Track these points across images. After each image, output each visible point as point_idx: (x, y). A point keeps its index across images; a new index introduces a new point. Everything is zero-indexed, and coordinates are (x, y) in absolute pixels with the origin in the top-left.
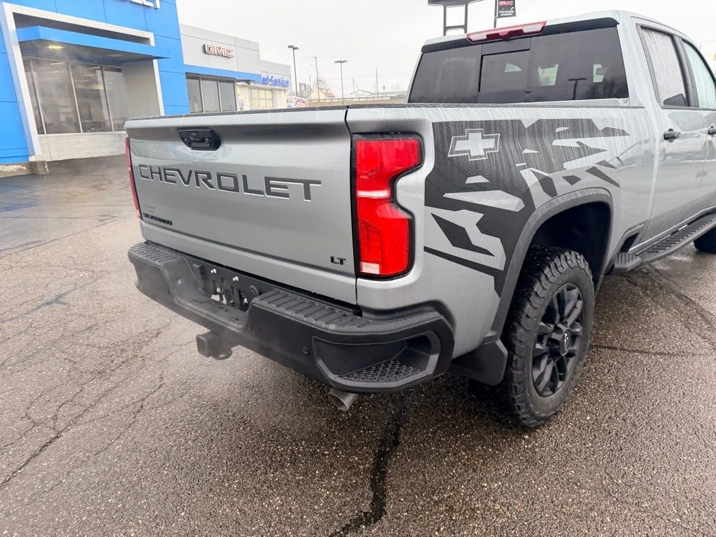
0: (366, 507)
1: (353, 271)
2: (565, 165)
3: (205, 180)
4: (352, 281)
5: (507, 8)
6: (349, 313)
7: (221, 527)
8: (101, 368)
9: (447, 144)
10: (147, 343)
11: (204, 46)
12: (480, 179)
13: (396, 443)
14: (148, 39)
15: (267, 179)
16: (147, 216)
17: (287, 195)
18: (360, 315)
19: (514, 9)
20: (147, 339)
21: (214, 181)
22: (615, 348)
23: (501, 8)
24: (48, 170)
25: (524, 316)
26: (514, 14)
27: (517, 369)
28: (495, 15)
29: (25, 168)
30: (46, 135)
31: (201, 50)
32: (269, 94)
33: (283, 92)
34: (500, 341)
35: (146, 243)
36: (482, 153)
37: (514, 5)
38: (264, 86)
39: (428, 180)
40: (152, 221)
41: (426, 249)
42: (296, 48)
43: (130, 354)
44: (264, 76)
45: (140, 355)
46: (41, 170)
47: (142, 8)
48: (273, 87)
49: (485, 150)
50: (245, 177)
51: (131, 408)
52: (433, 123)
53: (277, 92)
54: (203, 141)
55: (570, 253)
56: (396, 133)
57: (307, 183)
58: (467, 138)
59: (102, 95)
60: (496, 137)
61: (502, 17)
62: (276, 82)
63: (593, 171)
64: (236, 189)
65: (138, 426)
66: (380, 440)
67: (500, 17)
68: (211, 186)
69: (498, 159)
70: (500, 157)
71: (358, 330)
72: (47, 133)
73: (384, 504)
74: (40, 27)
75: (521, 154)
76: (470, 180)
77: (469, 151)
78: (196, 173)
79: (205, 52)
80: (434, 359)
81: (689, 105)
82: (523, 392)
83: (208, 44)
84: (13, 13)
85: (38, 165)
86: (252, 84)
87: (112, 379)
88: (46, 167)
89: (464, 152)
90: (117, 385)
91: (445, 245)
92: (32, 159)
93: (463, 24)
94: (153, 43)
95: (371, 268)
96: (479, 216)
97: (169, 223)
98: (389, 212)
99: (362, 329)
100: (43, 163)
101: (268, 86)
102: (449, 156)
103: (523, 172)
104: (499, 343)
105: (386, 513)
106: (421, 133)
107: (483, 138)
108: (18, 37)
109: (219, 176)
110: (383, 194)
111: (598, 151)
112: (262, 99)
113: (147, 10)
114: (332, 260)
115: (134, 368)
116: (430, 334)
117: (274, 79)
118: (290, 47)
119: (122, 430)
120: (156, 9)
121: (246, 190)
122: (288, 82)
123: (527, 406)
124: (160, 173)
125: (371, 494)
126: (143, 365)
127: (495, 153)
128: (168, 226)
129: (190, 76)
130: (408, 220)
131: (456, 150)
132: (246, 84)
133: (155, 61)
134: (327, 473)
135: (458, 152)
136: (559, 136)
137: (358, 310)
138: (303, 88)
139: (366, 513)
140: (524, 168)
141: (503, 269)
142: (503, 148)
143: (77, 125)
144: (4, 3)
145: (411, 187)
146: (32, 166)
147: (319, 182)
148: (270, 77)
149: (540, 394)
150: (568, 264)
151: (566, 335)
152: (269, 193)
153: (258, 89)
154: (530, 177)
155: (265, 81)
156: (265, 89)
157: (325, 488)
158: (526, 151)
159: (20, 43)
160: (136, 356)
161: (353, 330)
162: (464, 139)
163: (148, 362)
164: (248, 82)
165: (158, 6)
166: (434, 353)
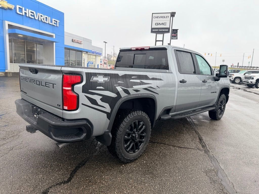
0: (66, 179)
1: (62, 109)
2: (133, 87)
3: (33, 82)
4: (62, 111)
5: (175, 36)
6: (61, 120)
7: (21, 181)
8: (5, 137)
9: (90, 78)
10: (22, 132)
11: (73, 39)
12: (101, 88)
13: (84, 164)
14: (53, 36)
15: (46, 83)
16: (22, 91)
17: (49, 87)
18: (64, 121)
19: (177, 37)
20: (22, 130)
21: (35, 82)
22: (166, 144)
23: (172, 36)
24: (11, 75)
25: (120, 127)
26: (177, 39)
27: (117, 143)
28: (171, 38)
29: (3, 74)
30: (13, 63)
31: (71, 40)
32: (94, 57)
33: (99, 57)
34: (110, 133)
35: (22, 99)
36: (103, 81)
37: (177, 36)
38: (93, 54)
39: (83, 86)
40: (23, 92)
41: (82, 104)
42: (106, 43)
43: (15, 134)
44: (93, 51)
45: (18, 135)
46: (9, 75)
47: (52, 26)
48: (96, 55)
49: (104, 80)
50: (41, 82)
51: (9, 149)
52: (86, 73)
53: (97, 57)
54: (33, 71)
55: (139, 111)
56: (74, 74)
57: (53, 84)
58: (98, 77)
59: (35, 51)
60: (108, 78)
61: (173, 39)
62: (97, 53)
63: (146, 89)
64: (39, 85)
65: (9, 154)
66: (79, 163)
67: (172, 39)
68: (35, 84)
69: (108, 83)
70: (109, 83)
71: (60, 124)
72: (14, 63)
73: (72, 179)
74: (16, 29)
75: (117, 82)
76: (98, 88)
77: (98, 80)
78: (32, 80)
79: (73, 41)
80: (84, 135)
81: (195, 73)
82: (119, 150)
83: (74, 39)
84: (8, 24)
85: (8, 73)
86: (88, 53)
87: (7, 141)
88: (11, 74)
89: (97, 80)
90: (8, 142)
91: (89, 104)
92: (6, 71)
93: (162, 40)
94: (54, 37)
95: (66, 108)
96: (101, 97)
97: (26, 93)
98: (71, 93)
99: (61, 124)
100: (10, 73)
101: (94, 54)
102: (91, 81)
103: (117, 87)
104: (110, 134)
105: (71, 181)
106: (82, 74)
107: (103, 77)
108: (8, 32)
109: (36, 81)
110: (69, 88)
111: (149, 84)
112: (92, 58)
113: (54, 26)
114: (58, 105)
115: (15, 138)
116: (83, 128)
117: (96, 52)
118: (104, 42)
119: (3, 154)
120: (57, 26)
121: (41, 85)
122: (101, 54)
123: (121, 154)
124: (25, 79)
125: (69, 176)
126: (18, 138)
127: (107, 82)
128: (26, 94)
129: (66, 48)
130: (77, 96)
131: (93, 79)
132: (86, 53)
133: (54, 43)
134: (59, 170)
135: (94, 80)
136: (133, 79)
137: (63, 119)
138: (108, 56)
139: (65, 181)
140: (117, 86)
141: (110, 112)
142: (111, 80)
143: (25, 61)
144: (6, 21)
145: (78, 88)
146: (6, 73)
147: (56, 84)
148: (95, 51)
149: (128, 152)
150: (137, 114)
151: (137, 135)
152: (46, 86)
153: (91, 55)
154: (119, 89)
155: (93, 52)
156: (93, 55)
157: (56, 174)
158: (119, 82)
159: (9, 33)
160: (17, 135)
161: (58, 124)
162: (97, 77)
163: (20, 137)
164: (87, 52)
165: (58, 26)
166: (85, 133)
